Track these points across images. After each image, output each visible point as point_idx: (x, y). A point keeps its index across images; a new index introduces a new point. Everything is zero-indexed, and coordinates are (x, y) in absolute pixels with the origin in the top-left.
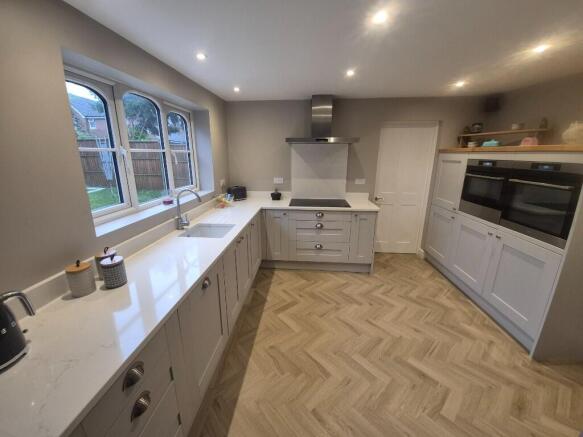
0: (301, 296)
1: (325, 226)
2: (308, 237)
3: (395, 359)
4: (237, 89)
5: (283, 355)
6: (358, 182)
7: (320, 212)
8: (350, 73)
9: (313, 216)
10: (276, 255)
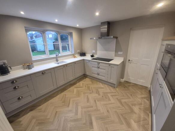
0: (85, 86)
1: (100, 67)
2: (95, 70)
3: (89, 114)
4: (78, 25)
5: (65, 97)
6: (119, 53)
7: (98, 62)
8: (97, 14)
9: (96, 63)
10: (87, 73)
